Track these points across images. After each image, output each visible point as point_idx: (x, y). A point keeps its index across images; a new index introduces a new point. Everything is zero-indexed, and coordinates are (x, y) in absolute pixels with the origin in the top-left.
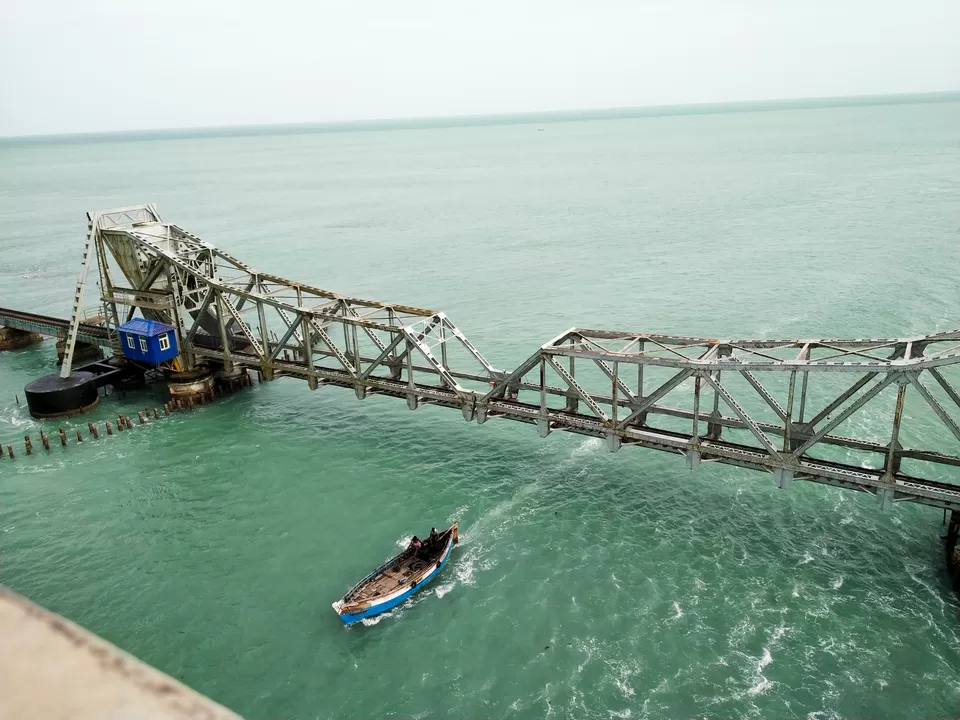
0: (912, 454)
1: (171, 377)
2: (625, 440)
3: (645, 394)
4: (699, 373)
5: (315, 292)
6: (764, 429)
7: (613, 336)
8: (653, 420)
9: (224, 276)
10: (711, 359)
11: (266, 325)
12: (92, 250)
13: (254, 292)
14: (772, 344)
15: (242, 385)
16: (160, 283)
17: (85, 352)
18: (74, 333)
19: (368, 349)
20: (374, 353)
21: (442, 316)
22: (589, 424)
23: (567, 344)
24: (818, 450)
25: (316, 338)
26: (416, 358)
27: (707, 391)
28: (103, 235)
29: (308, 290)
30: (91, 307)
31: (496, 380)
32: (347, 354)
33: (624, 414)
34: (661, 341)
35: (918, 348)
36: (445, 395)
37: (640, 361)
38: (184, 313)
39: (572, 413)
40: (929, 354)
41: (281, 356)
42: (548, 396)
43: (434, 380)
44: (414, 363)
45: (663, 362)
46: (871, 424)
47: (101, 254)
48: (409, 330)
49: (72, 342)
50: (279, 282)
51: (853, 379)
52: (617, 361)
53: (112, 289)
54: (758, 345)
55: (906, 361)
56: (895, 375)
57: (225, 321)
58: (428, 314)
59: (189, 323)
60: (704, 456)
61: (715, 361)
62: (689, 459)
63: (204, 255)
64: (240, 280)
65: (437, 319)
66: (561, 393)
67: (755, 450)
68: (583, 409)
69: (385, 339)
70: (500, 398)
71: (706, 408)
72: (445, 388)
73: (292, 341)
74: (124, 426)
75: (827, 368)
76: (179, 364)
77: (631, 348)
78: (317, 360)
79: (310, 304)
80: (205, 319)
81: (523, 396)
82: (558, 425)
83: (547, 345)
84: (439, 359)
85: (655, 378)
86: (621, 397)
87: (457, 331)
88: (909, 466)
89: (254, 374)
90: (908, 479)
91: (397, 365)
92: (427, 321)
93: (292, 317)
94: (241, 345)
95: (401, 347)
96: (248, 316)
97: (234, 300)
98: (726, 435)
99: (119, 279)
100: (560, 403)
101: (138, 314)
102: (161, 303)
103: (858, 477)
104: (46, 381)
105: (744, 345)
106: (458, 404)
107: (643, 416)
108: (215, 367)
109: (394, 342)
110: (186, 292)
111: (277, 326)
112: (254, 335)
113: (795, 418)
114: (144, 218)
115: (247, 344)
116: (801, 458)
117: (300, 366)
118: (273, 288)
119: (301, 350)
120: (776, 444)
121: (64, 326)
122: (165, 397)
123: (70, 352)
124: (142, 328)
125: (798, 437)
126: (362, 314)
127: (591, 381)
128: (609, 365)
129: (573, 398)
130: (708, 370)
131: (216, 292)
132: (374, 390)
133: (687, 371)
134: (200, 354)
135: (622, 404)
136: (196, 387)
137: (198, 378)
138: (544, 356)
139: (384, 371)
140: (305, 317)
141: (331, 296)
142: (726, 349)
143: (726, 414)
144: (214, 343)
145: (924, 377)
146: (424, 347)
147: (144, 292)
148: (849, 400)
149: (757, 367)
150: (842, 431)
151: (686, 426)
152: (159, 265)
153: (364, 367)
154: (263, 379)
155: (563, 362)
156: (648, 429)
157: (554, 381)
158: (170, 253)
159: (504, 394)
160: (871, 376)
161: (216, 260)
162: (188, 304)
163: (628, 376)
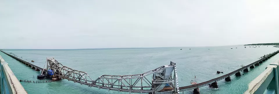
0: (144, 87)
1: (52, 77)
2: (110, 89)
3: (113, 83)
4: (119, 80)
5: (70, 69)
6: (127, 86)
7: (108, 76)
8: (114, 86)
9: (60, 66)
10: (120, 78)
11: (64, 72)
12: (47, 62)
13: (63, 68)
14: (127, 76)
15: (61, 79)
16: (53, 66)
17: (44, 73)
18: (43, 70)
19: (76, 76)
20: (77, 77)
21: (86, 73)
22: (105, 88)
23: (102, 77)
24: (133, 89)
25: (70, 74)
26: (82, 78)
27: (120, 82)
28: (48, 60)
29: (69, 68)
30: (45, 68)
31: (93, 81)
32: (73, 77)
33: (110, 86)
34: (114, 76)
35: (143, 75)
36: (86, 83)
37: (112, 79)
38: (55, 70)
39: (103, 86)
40: (144, 75)
41: (65, 76)
42: (100, 84)
43: (85, 81)
44: (82, 79)
45: (114, 79)
46: (139, 84)
47: (48, 62)
48: (81, 74)
49: (43, 71)
50: (66, 67)
51: (137, 79)
52: (109, 79)
53: (48, 66)
54: (126, 76)
55: (141, 76)
56: (140, 78)
57: (59, 71)
58: (84, 72)
59: (55, 71)
60: (120, 91)
61: (121, 78)
62: (118, 91)
63: (58, 63)
64: (61, 67)
65: (85, 73)
66: (102, 83)
67: (126, 89)
68: (104, 86)
69: (78, 75)
70: (93, 84)
71: (120, 85)
72: (86, 82)
73: (67, 75)
74: (46, 82)
75: (134, 78)
76: (54, 76)
77: (111, 77)
78: (70, 77)
79: (70, 70)
80: (57, 71)
81: (97, 84)
82: (101, 88)
83: (100, 77)
84: (85, 78)
85: (114, 81)
86: (109, 84)
87: (88, 75)
88: (144, 89)
89: (62, 78)
90: (144, 90)
91: (80, 79)
92: (84, 73)
93: (67, 72)
94: (61, 74)
95: (80, 77)
96: (62, 71)
97: (61, 69)
98: (123, 88)
99: (49, 65)
100: (101, 85)
101: (50, 69)
102: (53, 68)
103: (138, 91)
104: (40, 75)
105: (124, 76)
106: (88, 84)
107: (113, 86)
108: (58, 77)
109: (80, 76)
110: (56, 67)
111: (65, 72)
112: (63, 73)
113: (131, 85)
114: (53, 59)
115: (62, 74)
116: (132, 90)
117: (67, 78)
118: (65, 68)
119: (68, 76)
120: (129, 88)
121: (43, 69)
122: (52, 79)
123: (43, 72)
124: (50, 71)
125: (131, 87)
126: (76, 72)
127: (106, 82)
128: (108, 79)
129: (103, 84)
130: (120, 79)
131: (59, 68)
132: (76, 82)
133: (118, 80)
134: (56, 75)
135: (110, 85)
136: (55, 79)
137: (55, 78)
138: (99, 78)
139: (78, 79)
140: (69, 72)
141: (72, 69)
142: (122, 77)
143: (123, 85)
144: (58, 74)
145: (144, 78)
146: (83, 77)
147: (51, 67)
148: (136, 82)
149: (126, 79)
150: (136, 86)
151: (118, 87)
152: (53, 64)
153: (75, 79)
154: (63, 79)
155: (102, 79)
156: (113, 88)
157: (100, 82)
158: (54, 63)
159: (94, 83)
160: (138, 79)
161: (60, 64)
162: (56, 69)
163: (110, 81)
